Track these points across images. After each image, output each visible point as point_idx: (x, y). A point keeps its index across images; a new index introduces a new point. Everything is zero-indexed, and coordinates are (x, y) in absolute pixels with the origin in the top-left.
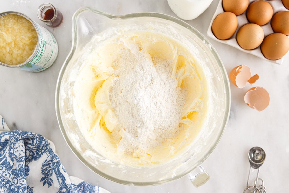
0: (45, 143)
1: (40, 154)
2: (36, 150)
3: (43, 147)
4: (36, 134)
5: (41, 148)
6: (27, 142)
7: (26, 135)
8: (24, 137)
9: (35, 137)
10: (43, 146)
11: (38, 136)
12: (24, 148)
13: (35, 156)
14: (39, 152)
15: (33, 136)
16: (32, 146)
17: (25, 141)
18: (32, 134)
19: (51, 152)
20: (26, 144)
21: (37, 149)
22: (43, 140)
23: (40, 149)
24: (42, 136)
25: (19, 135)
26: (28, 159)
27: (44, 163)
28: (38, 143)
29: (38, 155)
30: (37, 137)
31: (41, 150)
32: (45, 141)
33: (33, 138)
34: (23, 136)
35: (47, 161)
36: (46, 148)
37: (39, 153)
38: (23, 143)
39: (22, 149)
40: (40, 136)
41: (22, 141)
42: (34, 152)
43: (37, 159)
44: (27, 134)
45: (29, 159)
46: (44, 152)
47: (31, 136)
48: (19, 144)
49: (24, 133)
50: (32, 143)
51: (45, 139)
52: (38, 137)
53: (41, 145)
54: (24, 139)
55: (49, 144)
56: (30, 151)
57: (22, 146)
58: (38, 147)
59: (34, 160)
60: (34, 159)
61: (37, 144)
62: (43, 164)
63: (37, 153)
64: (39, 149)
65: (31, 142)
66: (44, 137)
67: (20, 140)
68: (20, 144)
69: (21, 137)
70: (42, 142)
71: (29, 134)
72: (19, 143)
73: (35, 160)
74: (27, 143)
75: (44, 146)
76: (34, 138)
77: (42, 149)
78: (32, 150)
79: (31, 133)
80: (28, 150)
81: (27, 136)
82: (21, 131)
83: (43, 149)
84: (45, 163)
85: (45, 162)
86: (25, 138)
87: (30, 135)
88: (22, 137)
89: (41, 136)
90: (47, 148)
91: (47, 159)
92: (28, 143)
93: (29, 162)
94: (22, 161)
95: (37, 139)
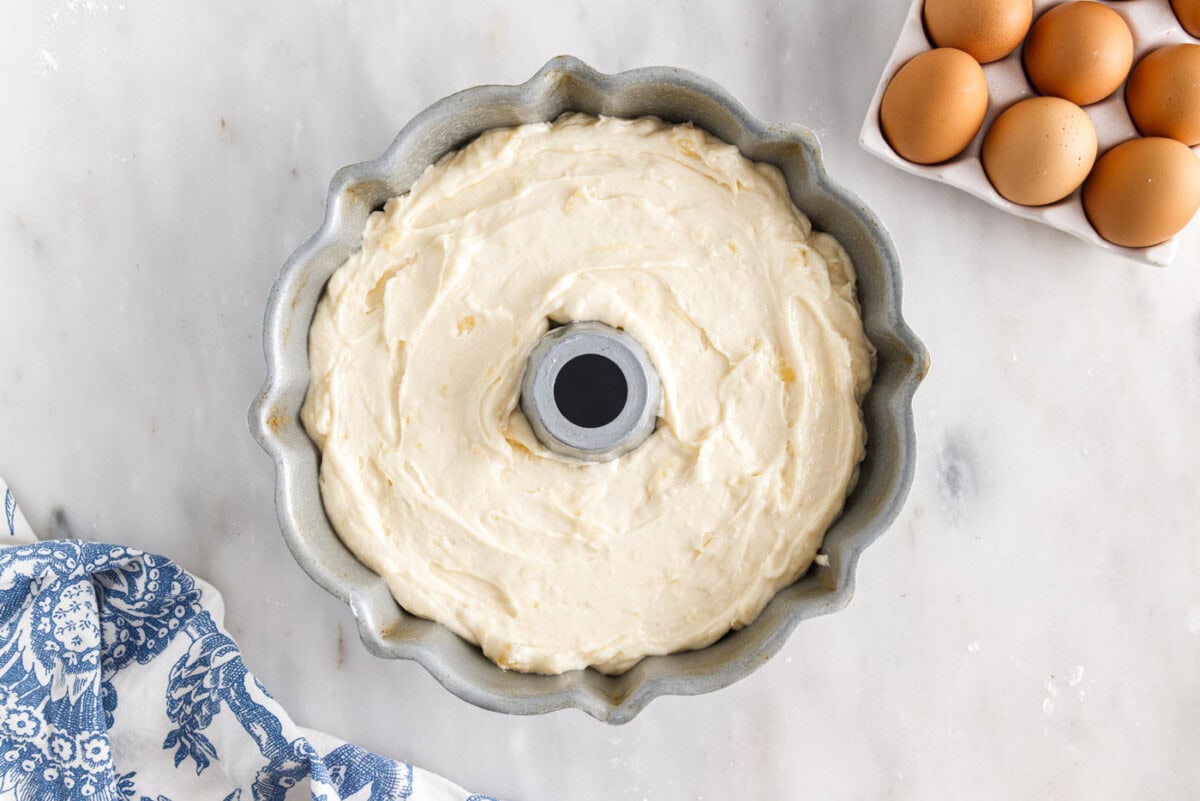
0: (183, 589)
1: (161, 636)
2: (146, 619)
3: (172, 609)
4: (144, 553)
5: (166, 611)
6: (104, 588)
7: (105, 558)
8: (93, 566)
9: (140, 566)
10: (173, 602)
11: (154, 565)
12: (96, 613)
13: (140, 643)
14: (155, 628)
15: (130, 564)
16: (128, 603)
17: (99, 581)
18: (129, 556)
19: (205, 625)
20: (102, 597)
21: (148, 615)
22: (175, 577)
23: (162, 614)
24: (169, 560)
25: (75, 559)
26: (111, 659)
27: (175, 669)
28: (154, 593)
29: (152, 641)
30: (149, 569)
31: (164, 618)
32: (182, 585)
33: (130, 569)
34: (90, 565)
35: (188, 664)
36: (186, 613)
37: (157, 633)
38: (91, 593)
39: (88, 615)
40: (160, 561)
41: (85, 584)
42: (135, 628)
43: (150, 656)
44: (108, 554)
45: (115, 656)
46: (177, 630)
47: (124, 562)
48: (74, 598)
49: (96, 551)
50: (127, 593)
51: (182, 574)
52: (152, 568)
53: (167, 600)
54: (94, 577)
55: (198, 592)
56: (118, 622)
57: (88, 604)
58: (153, 607)
59: (138, 660)
60: (135, 657)
61: (147, 597)
62: (172, 677)
63: (150, 634)
64: (155, 616)
65: (125, 589)
66: (178, 567)
67: (78, 578)
68: (78, 594)
69: (81, 567)
70: (169, 588)
71: (115, 555)
72: (74, 591)
73: (141, 660)
74: (108, 592)
75: (178, 603)
76: (137, 569)
77: (171, 615)
78: (129, 621)
79: (125, 549)
80: (113, 619)
81: (107, 562)
82: (80, 543)
83: (175, 616)
84: (178, 673)
85: (179, 669)
86: (98, 573)
87: (120, 557)
88: (87, 567)
89: (165, 560)
90: (190, 613)
91: (188, 654)
92: (110, 590)
93: (117, 670)
94: (88, 667)
95: (148, 574)
